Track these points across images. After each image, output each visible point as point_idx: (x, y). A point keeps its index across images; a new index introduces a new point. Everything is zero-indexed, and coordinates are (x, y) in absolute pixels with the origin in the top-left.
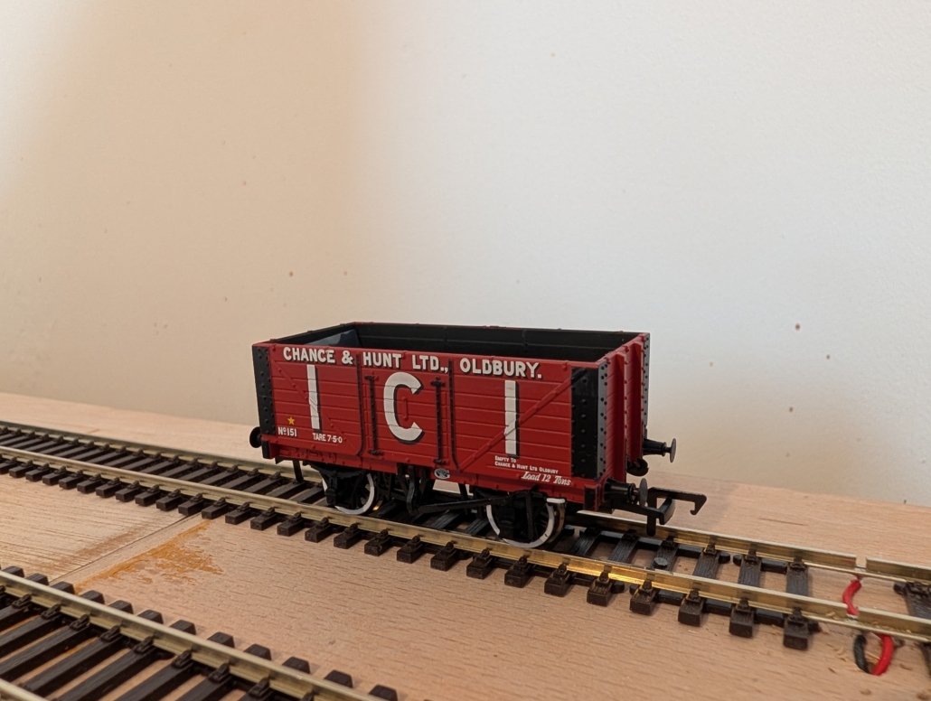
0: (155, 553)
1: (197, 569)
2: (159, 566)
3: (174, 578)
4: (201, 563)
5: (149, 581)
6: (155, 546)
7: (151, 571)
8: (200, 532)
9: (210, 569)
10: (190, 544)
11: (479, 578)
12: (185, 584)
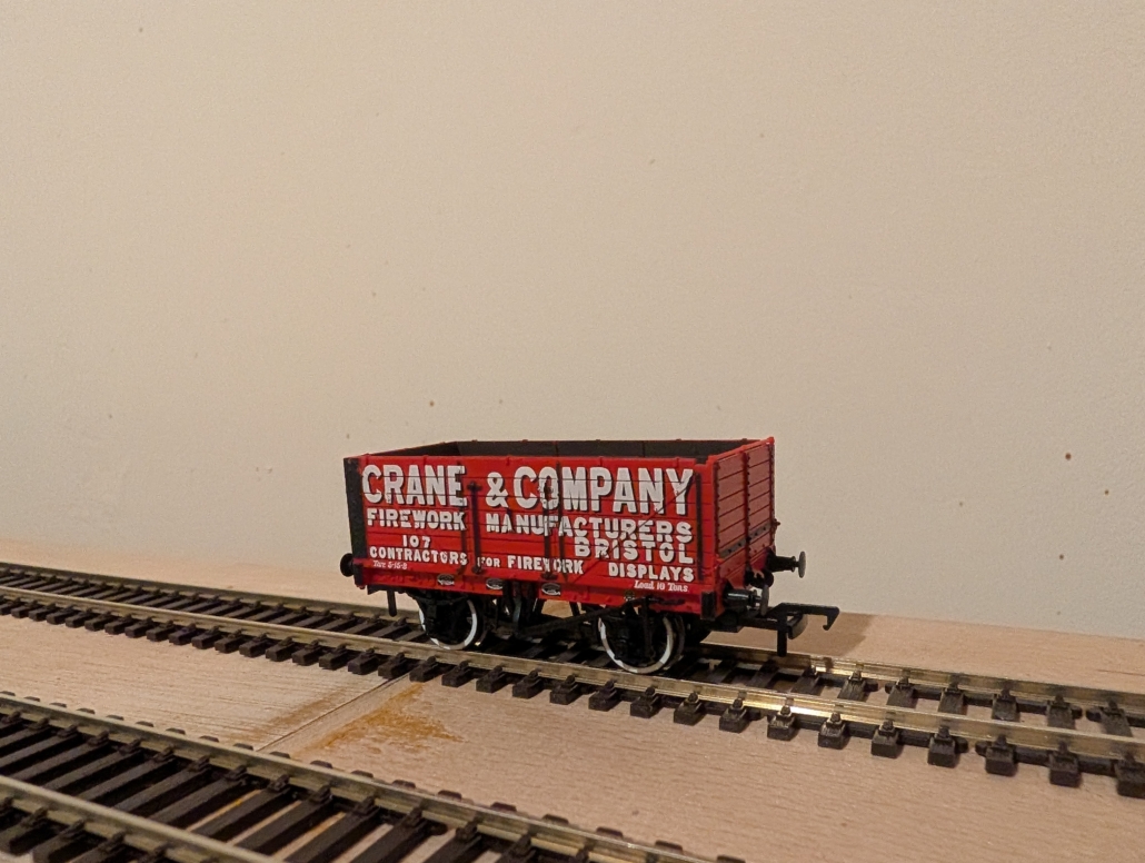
0: (370, 720)
1: (430, 737)
2: (382, 733)
3: (407, 747)
4: (434, 731)
5: (377, 751)
6: (368, 712)
7: (375, 740)
8: (415, 697)
9: (447, 737)
10: (409, 710)
11: (784, 739)
12: (423, 754)
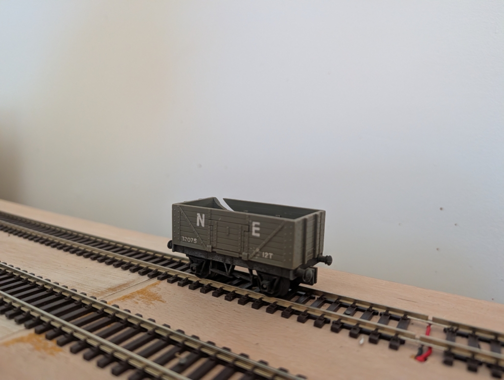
0: (138, 292)
1: (156, 300)
2: (141, 297)
3: (147, 303)
4: (158, 298)
7: (138, 299)
8: (157, 285)
9: (161, 301)
10: (153, 290)
